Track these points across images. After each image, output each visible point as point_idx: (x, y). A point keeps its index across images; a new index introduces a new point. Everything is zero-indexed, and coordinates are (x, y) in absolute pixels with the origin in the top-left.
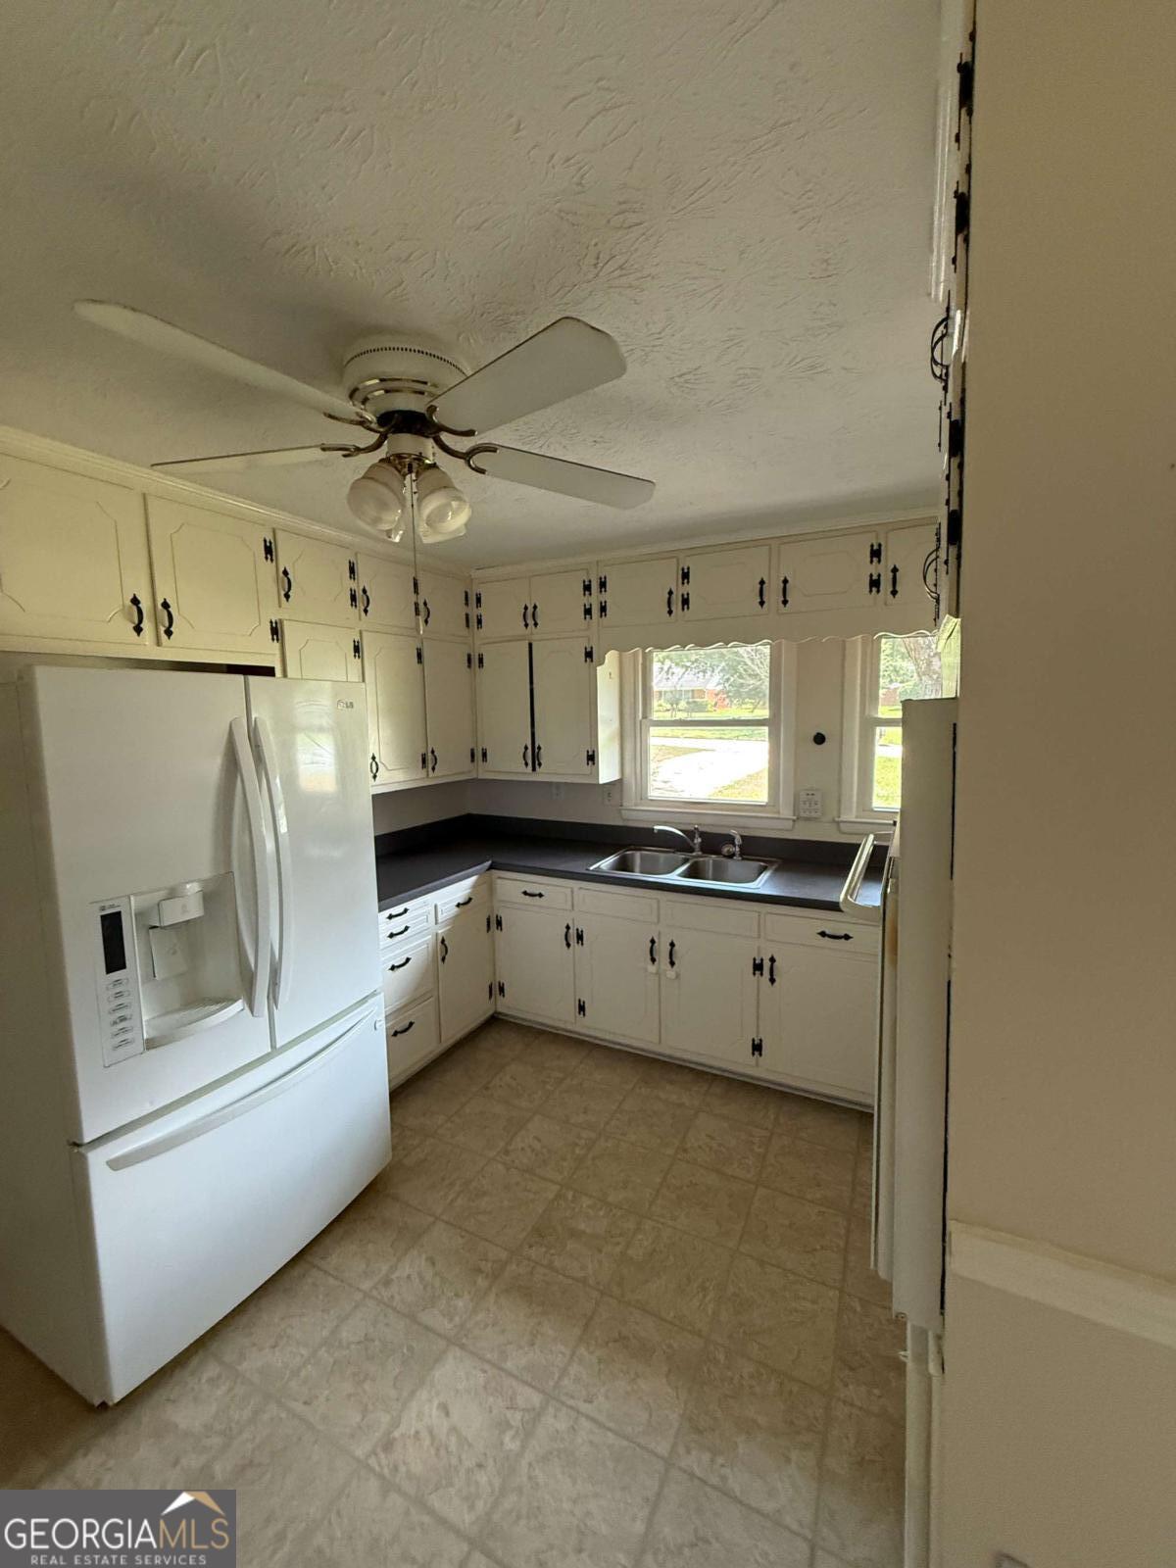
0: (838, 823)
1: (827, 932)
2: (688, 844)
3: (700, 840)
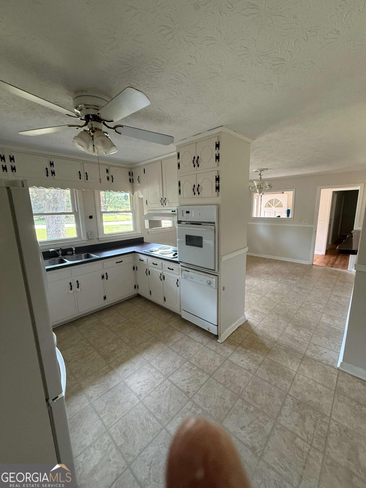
0: (99, 239)
1: (118, 262)
2: (57, 254)
3: (61, 252)
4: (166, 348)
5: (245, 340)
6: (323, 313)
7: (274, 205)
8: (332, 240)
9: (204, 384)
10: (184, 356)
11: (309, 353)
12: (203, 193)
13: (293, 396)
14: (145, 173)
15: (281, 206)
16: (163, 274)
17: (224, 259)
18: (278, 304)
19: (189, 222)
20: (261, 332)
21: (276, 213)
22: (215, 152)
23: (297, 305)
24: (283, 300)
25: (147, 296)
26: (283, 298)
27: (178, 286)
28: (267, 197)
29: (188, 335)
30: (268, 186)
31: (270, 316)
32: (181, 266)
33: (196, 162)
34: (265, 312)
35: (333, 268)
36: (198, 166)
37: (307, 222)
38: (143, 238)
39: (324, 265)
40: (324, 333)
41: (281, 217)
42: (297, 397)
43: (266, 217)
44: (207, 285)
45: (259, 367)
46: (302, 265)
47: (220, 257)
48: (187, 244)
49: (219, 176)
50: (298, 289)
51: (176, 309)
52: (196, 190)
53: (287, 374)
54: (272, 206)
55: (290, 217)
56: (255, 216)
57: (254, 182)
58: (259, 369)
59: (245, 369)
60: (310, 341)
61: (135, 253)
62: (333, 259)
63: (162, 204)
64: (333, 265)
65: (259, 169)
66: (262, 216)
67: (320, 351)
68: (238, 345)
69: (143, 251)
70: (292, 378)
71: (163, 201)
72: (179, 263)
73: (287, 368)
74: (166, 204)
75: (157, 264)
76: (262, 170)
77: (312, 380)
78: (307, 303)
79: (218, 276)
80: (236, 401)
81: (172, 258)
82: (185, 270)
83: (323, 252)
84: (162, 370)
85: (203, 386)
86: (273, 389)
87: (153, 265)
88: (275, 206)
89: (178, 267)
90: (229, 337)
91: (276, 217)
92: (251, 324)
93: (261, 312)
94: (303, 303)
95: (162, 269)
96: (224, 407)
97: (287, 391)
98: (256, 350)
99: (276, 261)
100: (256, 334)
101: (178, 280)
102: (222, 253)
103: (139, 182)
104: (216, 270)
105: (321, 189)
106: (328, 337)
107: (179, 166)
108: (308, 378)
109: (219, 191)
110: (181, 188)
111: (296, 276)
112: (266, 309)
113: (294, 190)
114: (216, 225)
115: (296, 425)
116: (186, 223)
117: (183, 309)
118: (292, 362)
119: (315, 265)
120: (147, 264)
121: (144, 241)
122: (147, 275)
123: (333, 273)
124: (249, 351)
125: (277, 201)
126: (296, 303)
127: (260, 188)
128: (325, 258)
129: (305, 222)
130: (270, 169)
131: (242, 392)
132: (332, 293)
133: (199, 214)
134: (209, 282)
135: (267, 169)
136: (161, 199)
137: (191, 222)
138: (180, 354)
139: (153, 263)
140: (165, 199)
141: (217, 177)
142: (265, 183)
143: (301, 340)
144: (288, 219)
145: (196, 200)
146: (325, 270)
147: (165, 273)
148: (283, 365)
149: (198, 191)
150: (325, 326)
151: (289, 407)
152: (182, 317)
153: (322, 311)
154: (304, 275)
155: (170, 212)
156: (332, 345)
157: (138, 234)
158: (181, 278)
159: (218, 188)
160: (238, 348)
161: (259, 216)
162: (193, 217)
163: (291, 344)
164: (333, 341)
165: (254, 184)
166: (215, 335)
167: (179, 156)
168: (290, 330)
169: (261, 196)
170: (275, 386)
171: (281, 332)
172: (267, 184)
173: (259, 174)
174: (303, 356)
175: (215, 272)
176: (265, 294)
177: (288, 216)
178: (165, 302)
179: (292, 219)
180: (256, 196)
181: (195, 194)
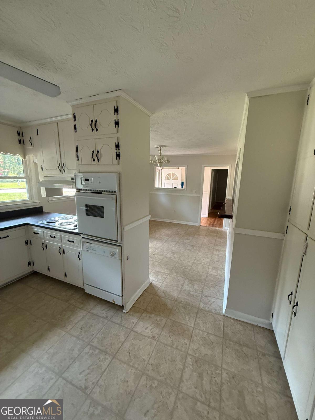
4: (64, 333)
5: (150, 305)
6: (209, 266)
7: (171, 178)
8: (211, 207)
9: (106, 369)
10: (84, 339)
11: (202, 305)
12: (102, 160)
13: (192, 354)
14: (38, 134)
15: (176, 179)
16: (63, 247)
17: (127, 228)
18: (177, 263)
19: (88, 190)
20: (163, 292)
21: (173, 184)
22: (114, 117)
23: (191, 261)
24: (181, 259)
25: (45, 272)
26: (180, 257)
27: (80, 259)
28: (167, 171)
29: (92, 311)
30: (166, 161)
31: (171, 275)
32: (82, 237)
33: (94, 125)
34: (166, 272)
35: (214, 228)
36: (97, 130)
37: (195, 192)
38: (42, 207)
39: (207, 226)
40: (211, 284)
41: (177, 188)
42: (195, 355)
43: (166, 187)
44: (110, 256)
45: (162, 331)
46: (193, 226)
47: (123, 227)
48: (87, 215)
49: (119, 143)
50: (191, 247)
51: (79, 283)
52: (96, 156)
53: (186, 332)
54: (170, 179)
55: (184, 188)
56: (157, 186)
57: (155, 156)
58: (162, 333)
59: (149, 337)
60: (202, 294)
61: (28, 226)
62: (213, 221)
63: (60, 171)
64: (213, 225)
65: (159, 146)
66: (163, 187)
67: (209, 301)
68: (143, 311)
69: (38, 222)
70: (190, 335)
71: (62, 167)
72: (80, 235)
73: (186, 325)
74: (65, 170)
75: (55, 237)
76: (162, 146)
77: (206, 332)
78: (198, 259)
79: (121, 246)
80: (140, 379)
81: (72, 230)
82: (87, 242)
83: (206, 215)
84: (55, 366)
85: (105, 373)
86: (175, 352)
87: (50, 238)
88: (173, 179)
89: (79, 239)
90: (133, 305)
91: (173, 188)
92: (155, 286)
93: (163, 273)
94: (195, 259)
95: (61, 242)
96: (126, 393)
97: (187, 350)
98: (160, 313)
99: (174, 224)
100: (160, 297)
101: (79, 253)
102: (124, 223)
103: (31, 144)
104: (119, 241)
105: (204, 167)
106: (213, 287)
107: (75, 128)
108: (203, 331)
109: (119, 159)
110: (79, 153)
111: (189, 236)
112: (167, 269)
113: (186, 166)
114: (118, 193)
115: (196, 388)
116: (85, 192)
117: (86, 284)
118: (189, 318)
119: (202, 226)
120: (43, 237)
121: (44, 211)
122: (44, 249)
123: (213, 232)
124: (153, 316)
125: (173, 175)
126: (190, 260)
127: (161, 162)
128: (208, 220)
129: (194, 192)
130: (168, 146)
131: (146, 366)
132: (215, 248)
133: (100, 182)
134: (112, 253)
135: (166, 146)
136: (59, 165)
137: (91, 190)
138: (80, 337)
139: (50, 236)
140: (64, 165)
141: (117, 144)
142: (165, 159)
143: (195, 294)
144: (182, 189)
145: (95, 167)
146: (208, 229)
147: (65, 246)
148: (182, 323)
149: (97, 158)
150: (211, 277)
151: (189, 368)
152: (86, 291)
153: (208, 264)
154: (195, 235)
155: (70, 179)
156: (217, 293)
157: (36, 203)
158: (83, 250)
159: (118, 156)
160: (143, 315)
161: (160, 187)
162: (93, 185)
163: (188, 300)
164: (218, 290)
165: (156, 159)
166: (121, 306)
167: (74, 117)
168: (187, 287)
169: (162, 170)
170: (177, 348)
171: (180, 289)
172: (166, 159)
173: (160, 149)
174: (197, 309)
175: (117, 242)
176: (167, 255)
177: (182, 187)
178: (65, 277)
179: (185, 190)
180: (158, 169)
181: (94, 160)
